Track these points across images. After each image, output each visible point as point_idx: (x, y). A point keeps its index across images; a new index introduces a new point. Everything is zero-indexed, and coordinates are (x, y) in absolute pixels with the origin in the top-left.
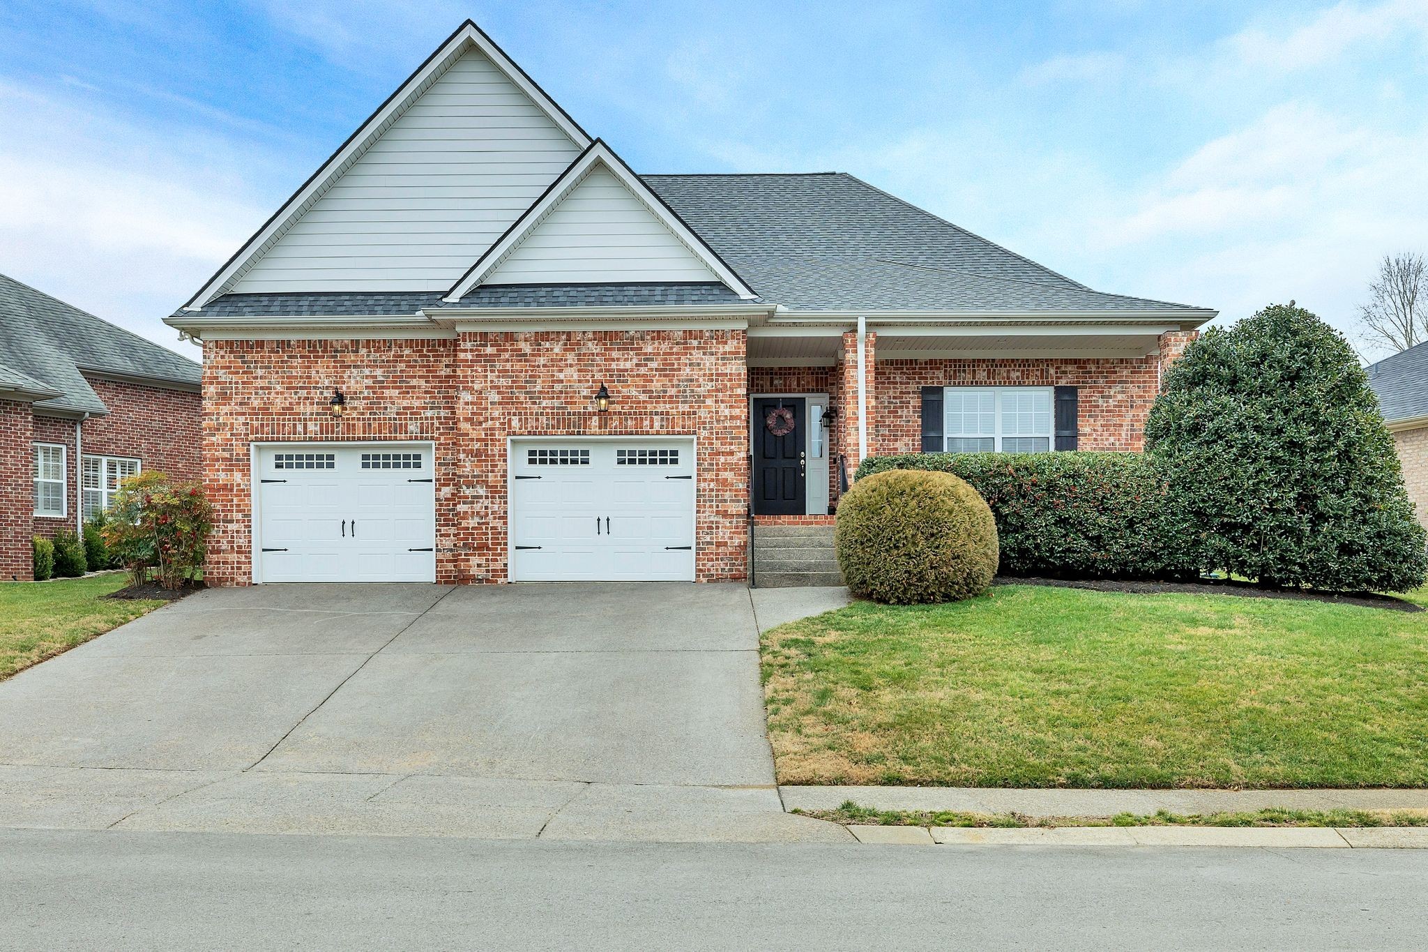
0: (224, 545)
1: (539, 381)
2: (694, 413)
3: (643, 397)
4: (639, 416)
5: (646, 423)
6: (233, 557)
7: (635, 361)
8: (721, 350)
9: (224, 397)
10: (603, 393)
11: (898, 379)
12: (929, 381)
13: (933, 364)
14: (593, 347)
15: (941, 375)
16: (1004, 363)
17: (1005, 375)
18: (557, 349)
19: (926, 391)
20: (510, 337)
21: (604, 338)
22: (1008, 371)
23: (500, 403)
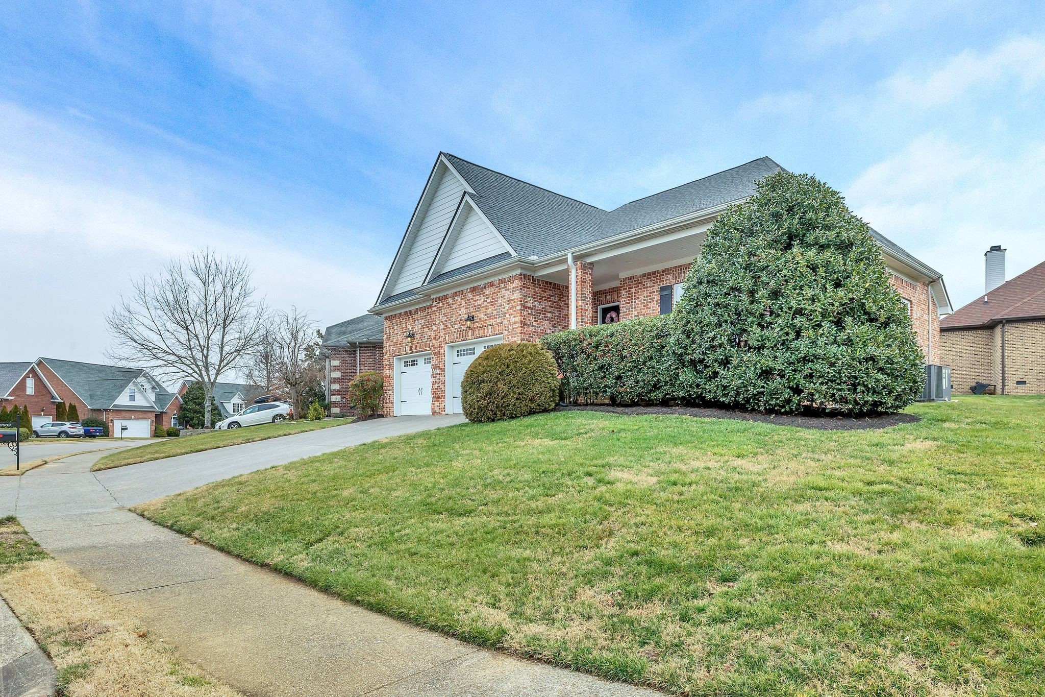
0: (388, 401)
1: (454, 316)
2: (502, 322)
3: (485, 318)
4: (484, 328)
7: (483, 300)
8: (512, 287)
9: (388, 339)
10: (468, 318)
11: (649, 285)
12: (665, 282)
13: (667, 271)
14: (470, 296)
15: (671, 278)
18: (459, 299)
19: (662, 289)
20: (446, 297)
21: (473, 290)
23: (443, 329)
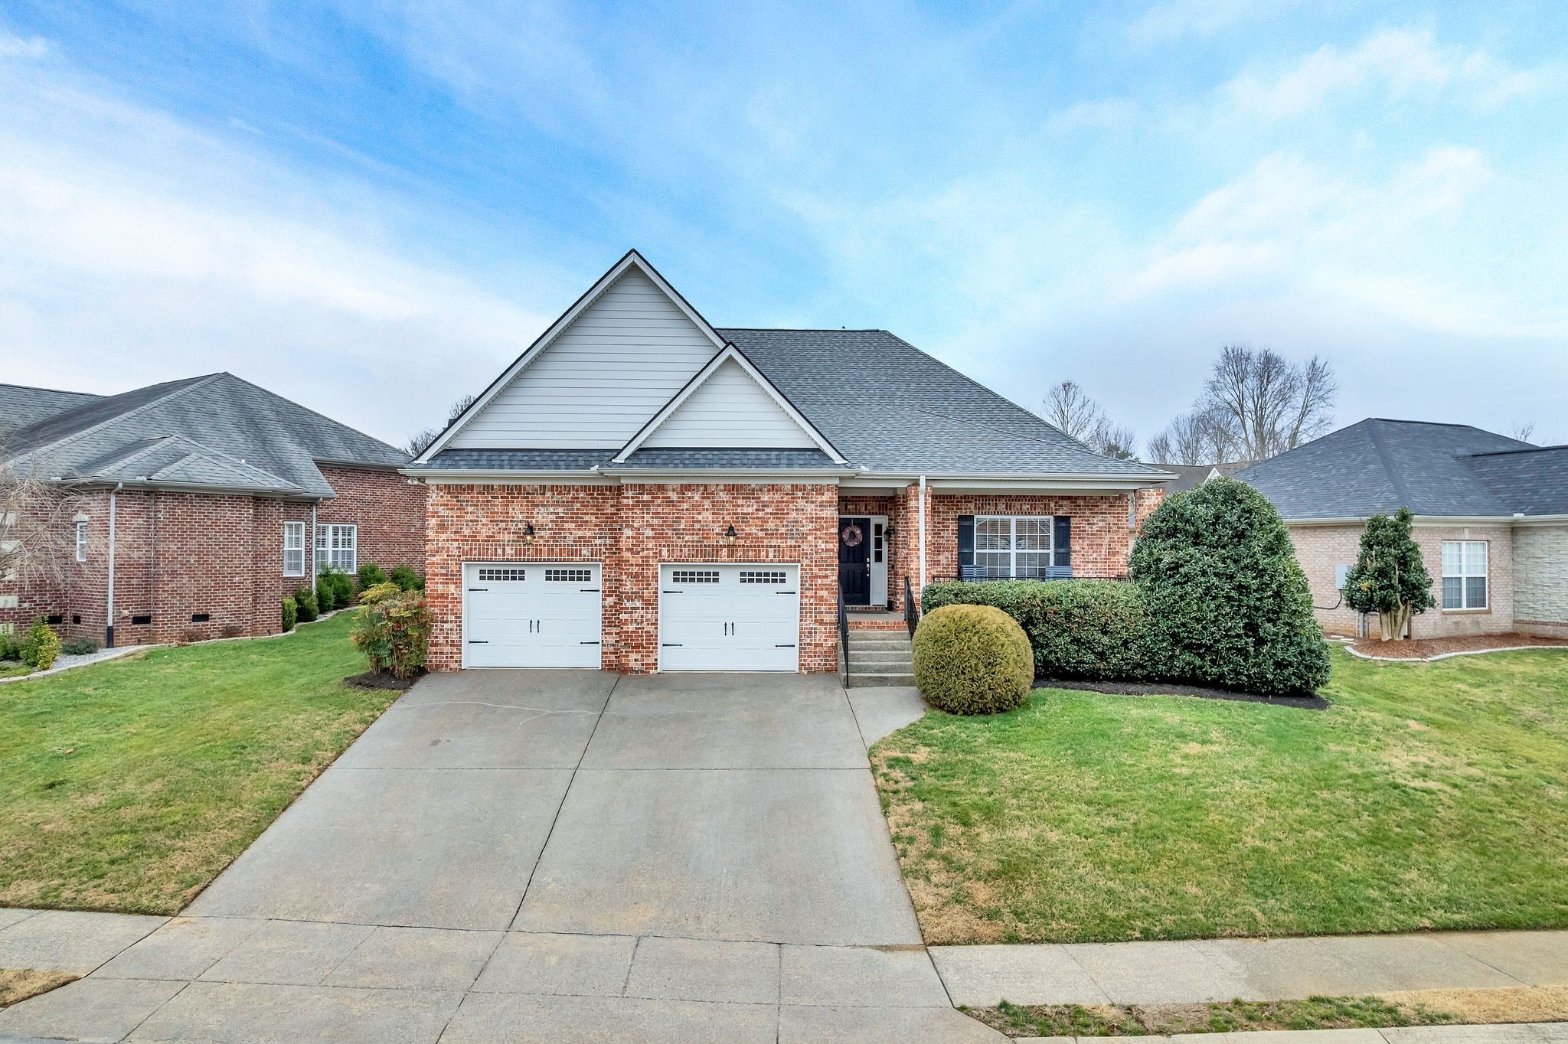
0: (441, 640)
1: (683, 521)
2: (799, 546)
3: (761, 534)
4: (757, 549)
5: (763, 553)
6: (447, 649)
7: (755, 507)
8: (819, 500)
9: (442, 527)
10: (731, 531)
11: (941, 509)
12: (964, 511)
13: (967, 498)
14: (723, 496)
15: (972, 507)
16: (1018, 498)
17: (1019, 507)
18: (697, 498)
19: (961, 518)
20: (661, 488)
21: (732, 489)
22: (1021, 505)
23: (653, 538)
